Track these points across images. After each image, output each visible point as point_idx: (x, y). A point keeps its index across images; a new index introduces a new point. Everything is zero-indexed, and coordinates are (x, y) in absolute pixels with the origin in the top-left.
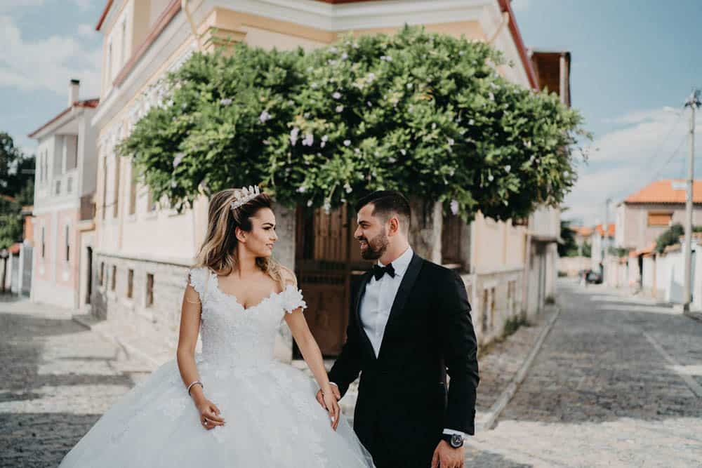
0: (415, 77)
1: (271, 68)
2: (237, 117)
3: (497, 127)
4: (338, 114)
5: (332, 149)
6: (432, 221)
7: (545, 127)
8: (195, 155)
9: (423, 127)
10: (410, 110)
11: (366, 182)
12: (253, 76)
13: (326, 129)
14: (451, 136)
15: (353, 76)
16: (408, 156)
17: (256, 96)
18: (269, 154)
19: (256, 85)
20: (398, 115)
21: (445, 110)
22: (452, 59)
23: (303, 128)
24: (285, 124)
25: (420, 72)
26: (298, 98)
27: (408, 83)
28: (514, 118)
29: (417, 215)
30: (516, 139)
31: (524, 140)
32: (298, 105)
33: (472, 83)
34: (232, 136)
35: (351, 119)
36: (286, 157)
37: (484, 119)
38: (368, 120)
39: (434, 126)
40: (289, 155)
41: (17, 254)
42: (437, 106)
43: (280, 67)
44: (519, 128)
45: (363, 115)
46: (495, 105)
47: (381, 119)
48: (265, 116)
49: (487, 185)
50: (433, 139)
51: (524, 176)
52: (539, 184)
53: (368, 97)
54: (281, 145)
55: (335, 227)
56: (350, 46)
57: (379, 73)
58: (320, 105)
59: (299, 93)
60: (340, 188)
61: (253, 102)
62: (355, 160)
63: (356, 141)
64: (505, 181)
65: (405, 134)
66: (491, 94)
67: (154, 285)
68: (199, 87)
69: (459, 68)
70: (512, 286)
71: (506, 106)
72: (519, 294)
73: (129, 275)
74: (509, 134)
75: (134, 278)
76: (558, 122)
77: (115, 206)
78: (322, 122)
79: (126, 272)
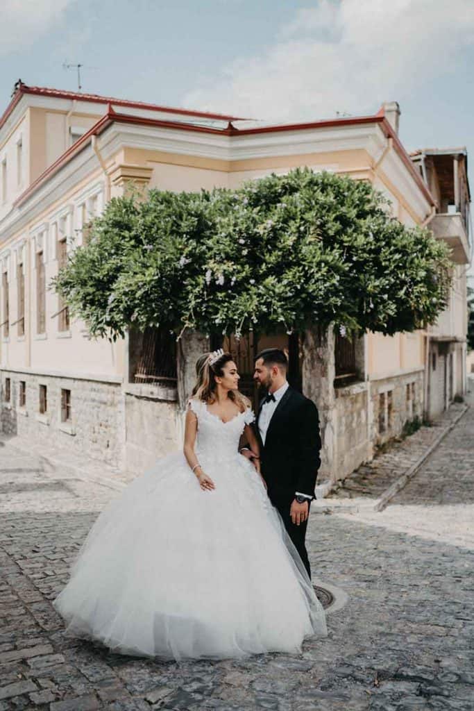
0: (306, 221)
1: (184, 217)
2: (159, 262)
3: (377, 262)
4: (243, 257)
5: (241, 287)
6: (326, 340)
7: (416, 261)
8: (126, 294)
9: (314, 265)
10: (303, 251)
11: (269, 313)
12: (170, 224)
13: (234, 270)
14: (337, 272)
15: (255, 222)
16: (303, 290)
17: (174, 243)
18: (188, 293)
19: (172, 232)
20: (293, 256)
21: (333, 248)
22: (338, 201)
23: (216, 270)
24: (200, 266)
25: (309, 216)
26: (210, 243)
27: (300, 226)
28: (391, 253)
29: (313, 336)
30: (392, 272)
31: (399, 272)
32: (210, 249)
33: (355, 223)
34: (156, 277)
35: (255, 260)
36: (203, 295)
37: (366, 255)
38: (268, 261)
39: (323, 265)
40: (205, 293)
42: (325, 247)
43: (192, 215)
44: (394, 262)
45: (264, 256)
46: (374, 243)
47: (280, 260)
48: (183, 261)
49: (369, 311)
50: (322, 275)
51: (400, 303)
52: (413, 308)
53: (268, 241)
55: (243, 348)
56: (250, 192)
57: (276, 218)
58: (228, 249)
59: (209, 238)
60: (248, 319)
61: (172, 249)
62: (259, 295)
63: (260, 279)
64: (384, 307)
65: (298, 271)
66: (371, 234)
67: (72, 400)
68: (123, 234)
69: (344, 209)
70: (411, 387)
71: (384, 243)
72: (419, 395)
73: (41, 390)
74: (386, 268)
75: (47, 394)
76: (427, 255)
77: (21, 323)
78: (230, 264)
79: (38, 388)
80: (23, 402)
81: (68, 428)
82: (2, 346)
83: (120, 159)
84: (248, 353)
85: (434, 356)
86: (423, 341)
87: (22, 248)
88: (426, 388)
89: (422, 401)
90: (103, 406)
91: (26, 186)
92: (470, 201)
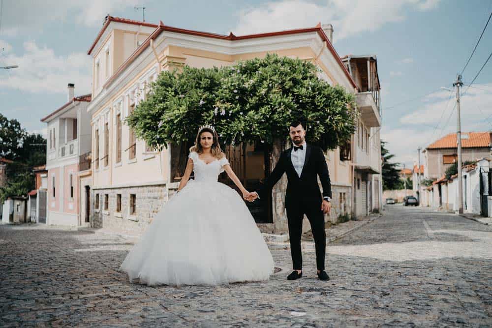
0: (273, 81)
1: (203, 79)
2: (188, 103)
3: (313, 103)
4: (236, 100)
5: (234, 116)
7: (336, 102)
8: (168, 122)
9: (277, 104)
10: (271, 97)
11: (251, 131)
12: (194, 84)
13: (231, 107)
14: (290, 108)
15: (243, 82)
16: (271, 118)
17: (197, 93)
18: (204, 120)
19: (196, 88)
20: (265, 100)
21: (288, 96)
22: (291, 71)
23: (221, 107)
24: (211, 106)
25: (275, 78)
26: (217, 93)
27: (270, 84)
28: (321, 98)
30: (322, 108)
31: (326, 109)
32: (217, 96)
33: (301, 83)
34: (186, 111)
35: (243, 102)
36: (213, 121)
37: (307, 99)
38: (251, 102)
39: (282, 104)
40: (214, 120)
41: (34, 197)
42: (283, 95)
43: (207, 78)
44: (323, 103)
45: (248, 100)
46: (311, 92)
47: (257, 102)
48: (202, 102)
50: (282, 110)
52: (334, 129)
53: (251, 92)
54: (210, 115)
56: (241, 66)
57: (256, 79)
58: (228, 96)
59: (217, 91)
60: (239, 134)
61: (195, 96)
62: (245, 121)
63: (246, 113)
64: (317, 128)
65: (268, 108)
66: (310, 88)
67: (136, 201)
68: (167, 89)
69: (295, 75)
70: (343, 195)
71: (317, 93)
72: (349, 202)
73: (118, 198)
74: (319, 106)
75: (122, 199)
76: (342, 99)
77: (106, 159)
78: (229, 104)
79: (116, 196)
80: (107, 207)
81: (134, 217)
82: (95, 174)
83: (167, 53)
85: (358, 180)
86: (351, 169)
87: (108, 113)
88: (353, 199)
89: (350, 205)
90: (155, 200)
91: (111, 74)
92: (380, 89)
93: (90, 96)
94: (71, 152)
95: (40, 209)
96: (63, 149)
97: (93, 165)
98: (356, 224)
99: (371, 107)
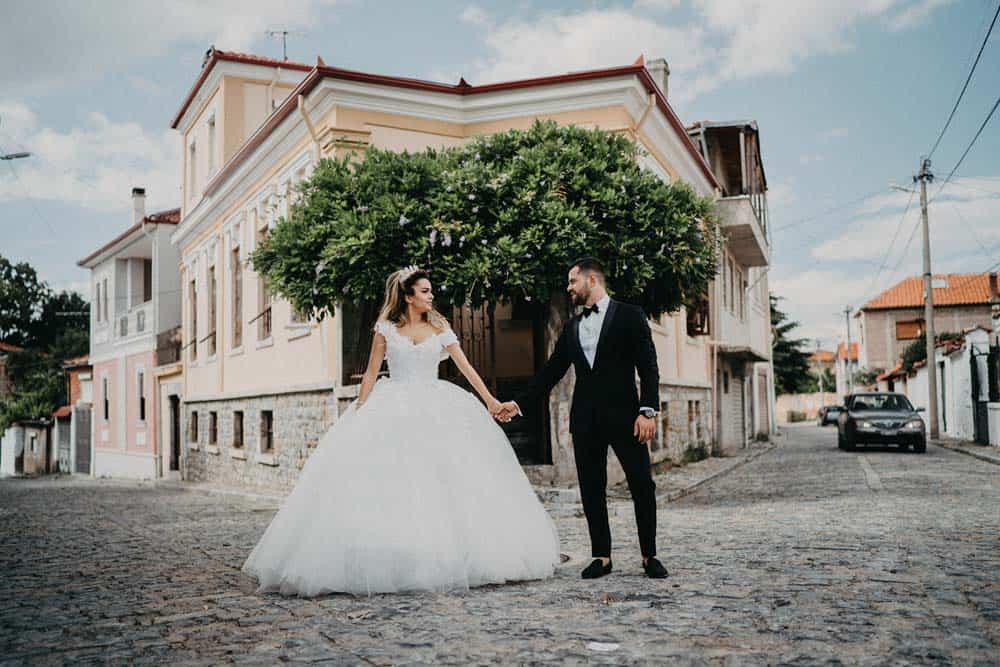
0: (548, 175)
1: (405, 173)
2: (376, 223)
3: (629, 218)
4: (474, 214)
5: (470, 248)
7: (675, 216)
8: (335, 262)
9: (556, 222)
10: (544, 207)
11: (503, 278)
12: (387, 182)
13: (463, 229)
14: (584, 230)
15: (487, 176)
16: (544, 251)
17: (394, 203)
18: (409, 257)
19: (391, 191)
20: (532, 213)
21: (578, 205)
22: (585, 154)
23: (442, 230)
24: (423, 227)
25: (550, 169)
26: (433, 201)
27: (541, 180)
28: (645, 209)
30: (648, 230)
31: (656, 229)
32: (434, 207)
33: (605, 178)
34: (372, 241)
35: (487, 219)
36: (427, 259)
37: (617, 211)
38: (503, 219)
39: (567, 220)
40: (429, 256)
41: (66, 420)
42: (569, 202)
43: (414, 171)
44: (650, 218)
45: (499, 214)
46: (626, 197)
47: (516, 218)
48: (403, 220)
49: (622, 273)
50: (566, 233)
51: (658, 264)
52: (674, 271)
53: (502, 198)
54: (420, 247)
55: (478, 329)
56: (482, 146)
57: (512, 172)
58: (456, 206)
59: (435, 196)
60: (480, 285)
61: (390, 208)
62: (491, 257)
63: (493, 240)
64: (639, 270)
65: (540, 231)
66: (623, 188)
67: (275, 424)
68: (333, 195)
69: (593, 162)
70: (694, 405)
71: (638, 197)
72: (706, 419)
73: (236, 419)
74: (642, 225)
75: (244, 420)
76: (689, 210)
77: (211, 340)
78: (458, 223)
79: (233, 415)
80: (214, 439)
81: (269, 459)
82: (188, 373)
83: (332, 122)
84: (484, 336)
85: (726, 375)
86: (709, 353)
87: (213, 246)
88: (715, 414)
89: (710, 427)
90: (311, 422)
91: (219, 166)
92: (766, 189)
93: (177, 213)
94: (141, 328)
95: (78, 447)
96: (124, 322)
97: (186, 353)
98: (722, 464)
99: (748, 226)
